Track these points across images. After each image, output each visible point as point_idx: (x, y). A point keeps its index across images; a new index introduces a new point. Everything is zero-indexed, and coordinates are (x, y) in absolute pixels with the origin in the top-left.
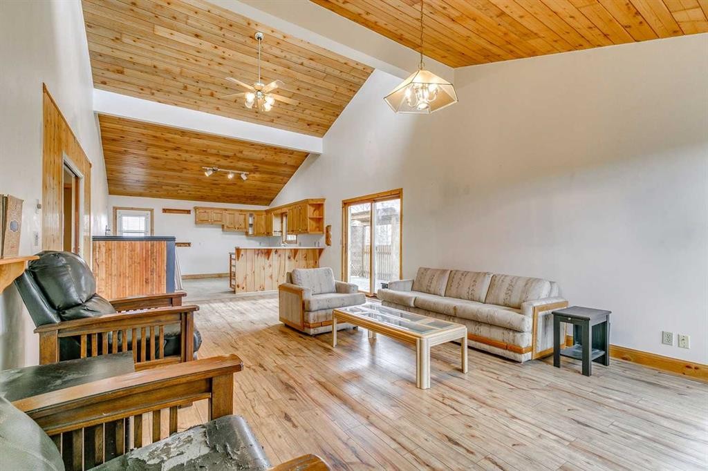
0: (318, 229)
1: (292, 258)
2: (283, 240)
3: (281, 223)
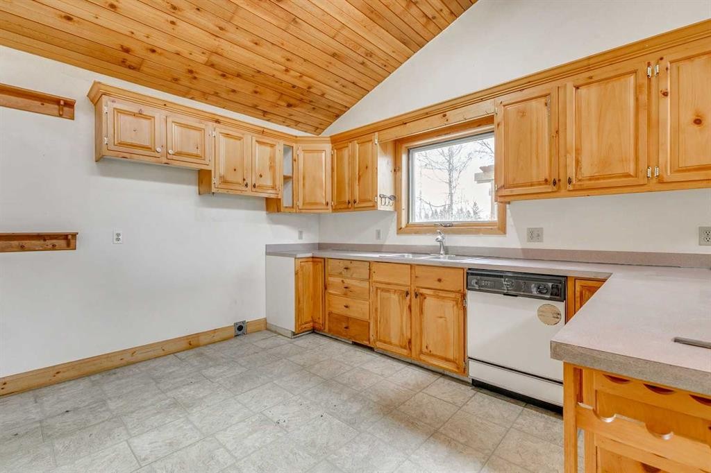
2: (401, 223)
3: (395, 170)
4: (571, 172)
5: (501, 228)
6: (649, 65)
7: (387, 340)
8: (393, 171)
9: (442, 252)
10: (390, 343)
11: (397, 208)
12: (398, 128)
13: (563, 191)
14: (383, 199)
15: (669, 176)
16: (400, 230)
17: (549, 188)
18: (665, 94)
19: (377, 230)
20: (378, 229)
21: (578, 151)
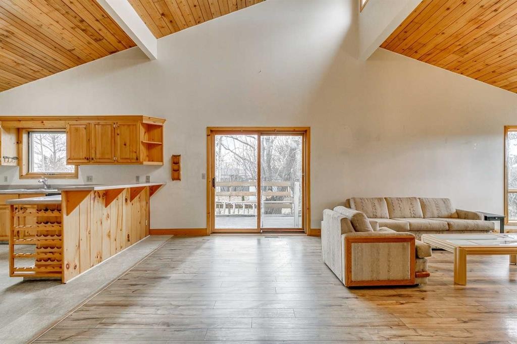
0: (147, 159)
1: (129, 201)
2: (22, 173)
3: (17, 143)
4: (93, 156)
5: (76, 176)
6: (114, 124)
7: (4, 234)
8: (16, 143)
9: (45, 188)
10: (6, 236)
11: (19, 163)
12: (15, 122)
13: (91, 163)
14: (6, 159)
15: (120, 160)
16: (21, 177)
17: (86, 161)
18: (118, 134)
19: (5, 177)
20: (6, 175)
21: (96, 148)
